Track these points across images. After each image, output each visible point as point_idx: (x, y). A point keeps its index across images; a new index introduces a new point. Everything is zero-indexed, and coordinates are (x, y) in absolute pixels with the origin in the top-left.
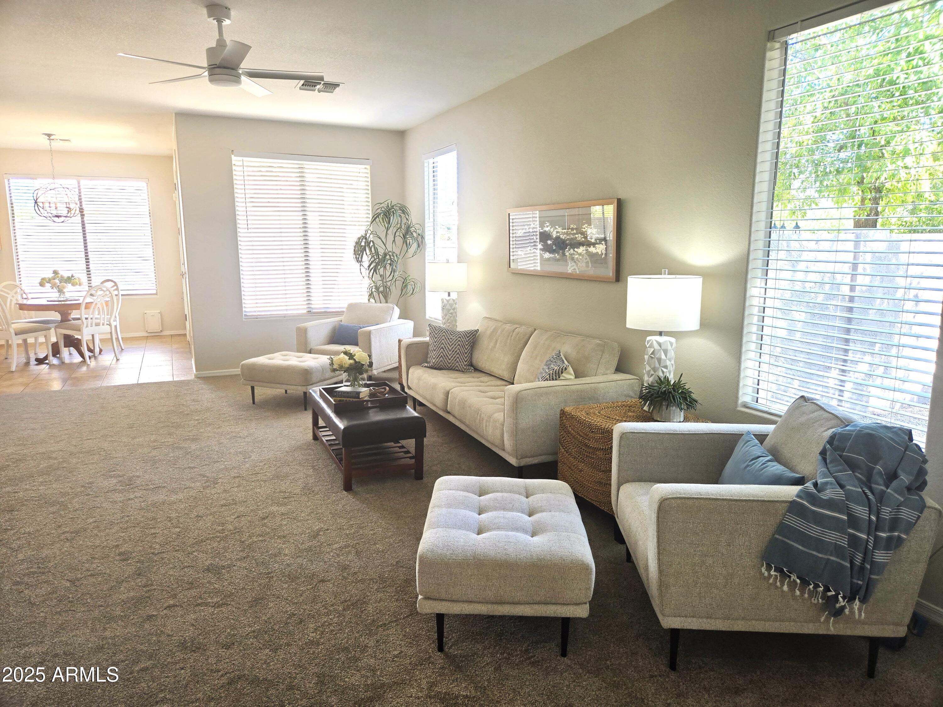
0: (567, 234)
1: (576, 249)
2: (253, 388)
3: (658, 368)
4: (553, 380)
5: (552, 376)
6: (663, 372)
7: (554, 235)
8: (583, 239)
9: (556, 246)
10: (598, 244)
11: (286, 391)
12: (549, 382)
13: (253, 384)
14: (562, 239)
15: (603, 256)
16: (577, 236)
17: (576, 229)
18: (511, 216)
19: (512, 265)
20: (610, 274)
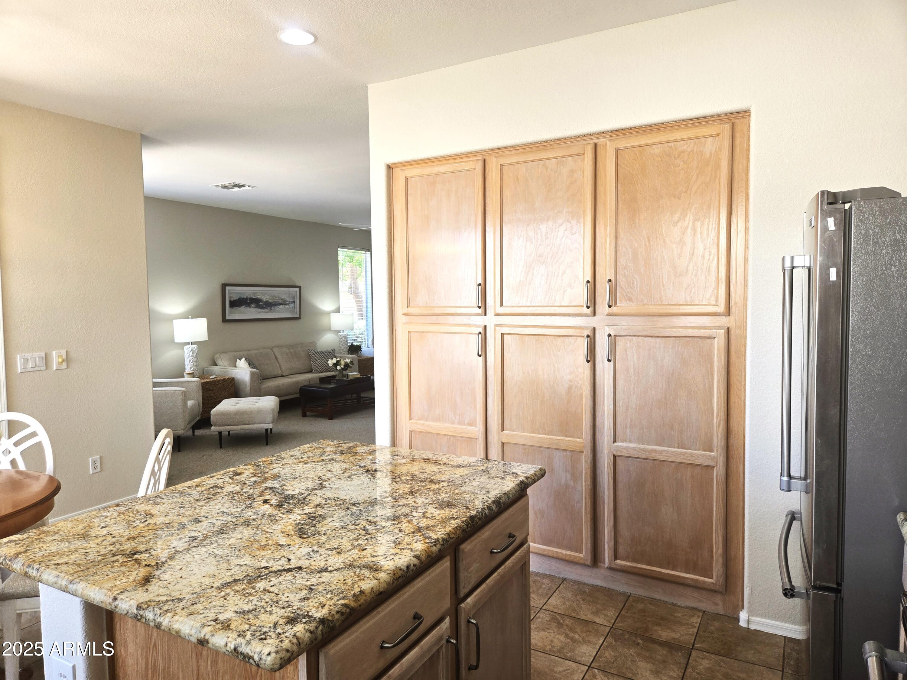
0: (273, 299)
1: (278, 307)
7: (264, 300)
8: (282, 302)
9: (265, 305)
10: (290, 304)
14: (269, 302)
15: (293, 309)
16: (279, 300)
17: (278, 297)
18: (228, 288)
19: (228, 318)
20: (298, 316)
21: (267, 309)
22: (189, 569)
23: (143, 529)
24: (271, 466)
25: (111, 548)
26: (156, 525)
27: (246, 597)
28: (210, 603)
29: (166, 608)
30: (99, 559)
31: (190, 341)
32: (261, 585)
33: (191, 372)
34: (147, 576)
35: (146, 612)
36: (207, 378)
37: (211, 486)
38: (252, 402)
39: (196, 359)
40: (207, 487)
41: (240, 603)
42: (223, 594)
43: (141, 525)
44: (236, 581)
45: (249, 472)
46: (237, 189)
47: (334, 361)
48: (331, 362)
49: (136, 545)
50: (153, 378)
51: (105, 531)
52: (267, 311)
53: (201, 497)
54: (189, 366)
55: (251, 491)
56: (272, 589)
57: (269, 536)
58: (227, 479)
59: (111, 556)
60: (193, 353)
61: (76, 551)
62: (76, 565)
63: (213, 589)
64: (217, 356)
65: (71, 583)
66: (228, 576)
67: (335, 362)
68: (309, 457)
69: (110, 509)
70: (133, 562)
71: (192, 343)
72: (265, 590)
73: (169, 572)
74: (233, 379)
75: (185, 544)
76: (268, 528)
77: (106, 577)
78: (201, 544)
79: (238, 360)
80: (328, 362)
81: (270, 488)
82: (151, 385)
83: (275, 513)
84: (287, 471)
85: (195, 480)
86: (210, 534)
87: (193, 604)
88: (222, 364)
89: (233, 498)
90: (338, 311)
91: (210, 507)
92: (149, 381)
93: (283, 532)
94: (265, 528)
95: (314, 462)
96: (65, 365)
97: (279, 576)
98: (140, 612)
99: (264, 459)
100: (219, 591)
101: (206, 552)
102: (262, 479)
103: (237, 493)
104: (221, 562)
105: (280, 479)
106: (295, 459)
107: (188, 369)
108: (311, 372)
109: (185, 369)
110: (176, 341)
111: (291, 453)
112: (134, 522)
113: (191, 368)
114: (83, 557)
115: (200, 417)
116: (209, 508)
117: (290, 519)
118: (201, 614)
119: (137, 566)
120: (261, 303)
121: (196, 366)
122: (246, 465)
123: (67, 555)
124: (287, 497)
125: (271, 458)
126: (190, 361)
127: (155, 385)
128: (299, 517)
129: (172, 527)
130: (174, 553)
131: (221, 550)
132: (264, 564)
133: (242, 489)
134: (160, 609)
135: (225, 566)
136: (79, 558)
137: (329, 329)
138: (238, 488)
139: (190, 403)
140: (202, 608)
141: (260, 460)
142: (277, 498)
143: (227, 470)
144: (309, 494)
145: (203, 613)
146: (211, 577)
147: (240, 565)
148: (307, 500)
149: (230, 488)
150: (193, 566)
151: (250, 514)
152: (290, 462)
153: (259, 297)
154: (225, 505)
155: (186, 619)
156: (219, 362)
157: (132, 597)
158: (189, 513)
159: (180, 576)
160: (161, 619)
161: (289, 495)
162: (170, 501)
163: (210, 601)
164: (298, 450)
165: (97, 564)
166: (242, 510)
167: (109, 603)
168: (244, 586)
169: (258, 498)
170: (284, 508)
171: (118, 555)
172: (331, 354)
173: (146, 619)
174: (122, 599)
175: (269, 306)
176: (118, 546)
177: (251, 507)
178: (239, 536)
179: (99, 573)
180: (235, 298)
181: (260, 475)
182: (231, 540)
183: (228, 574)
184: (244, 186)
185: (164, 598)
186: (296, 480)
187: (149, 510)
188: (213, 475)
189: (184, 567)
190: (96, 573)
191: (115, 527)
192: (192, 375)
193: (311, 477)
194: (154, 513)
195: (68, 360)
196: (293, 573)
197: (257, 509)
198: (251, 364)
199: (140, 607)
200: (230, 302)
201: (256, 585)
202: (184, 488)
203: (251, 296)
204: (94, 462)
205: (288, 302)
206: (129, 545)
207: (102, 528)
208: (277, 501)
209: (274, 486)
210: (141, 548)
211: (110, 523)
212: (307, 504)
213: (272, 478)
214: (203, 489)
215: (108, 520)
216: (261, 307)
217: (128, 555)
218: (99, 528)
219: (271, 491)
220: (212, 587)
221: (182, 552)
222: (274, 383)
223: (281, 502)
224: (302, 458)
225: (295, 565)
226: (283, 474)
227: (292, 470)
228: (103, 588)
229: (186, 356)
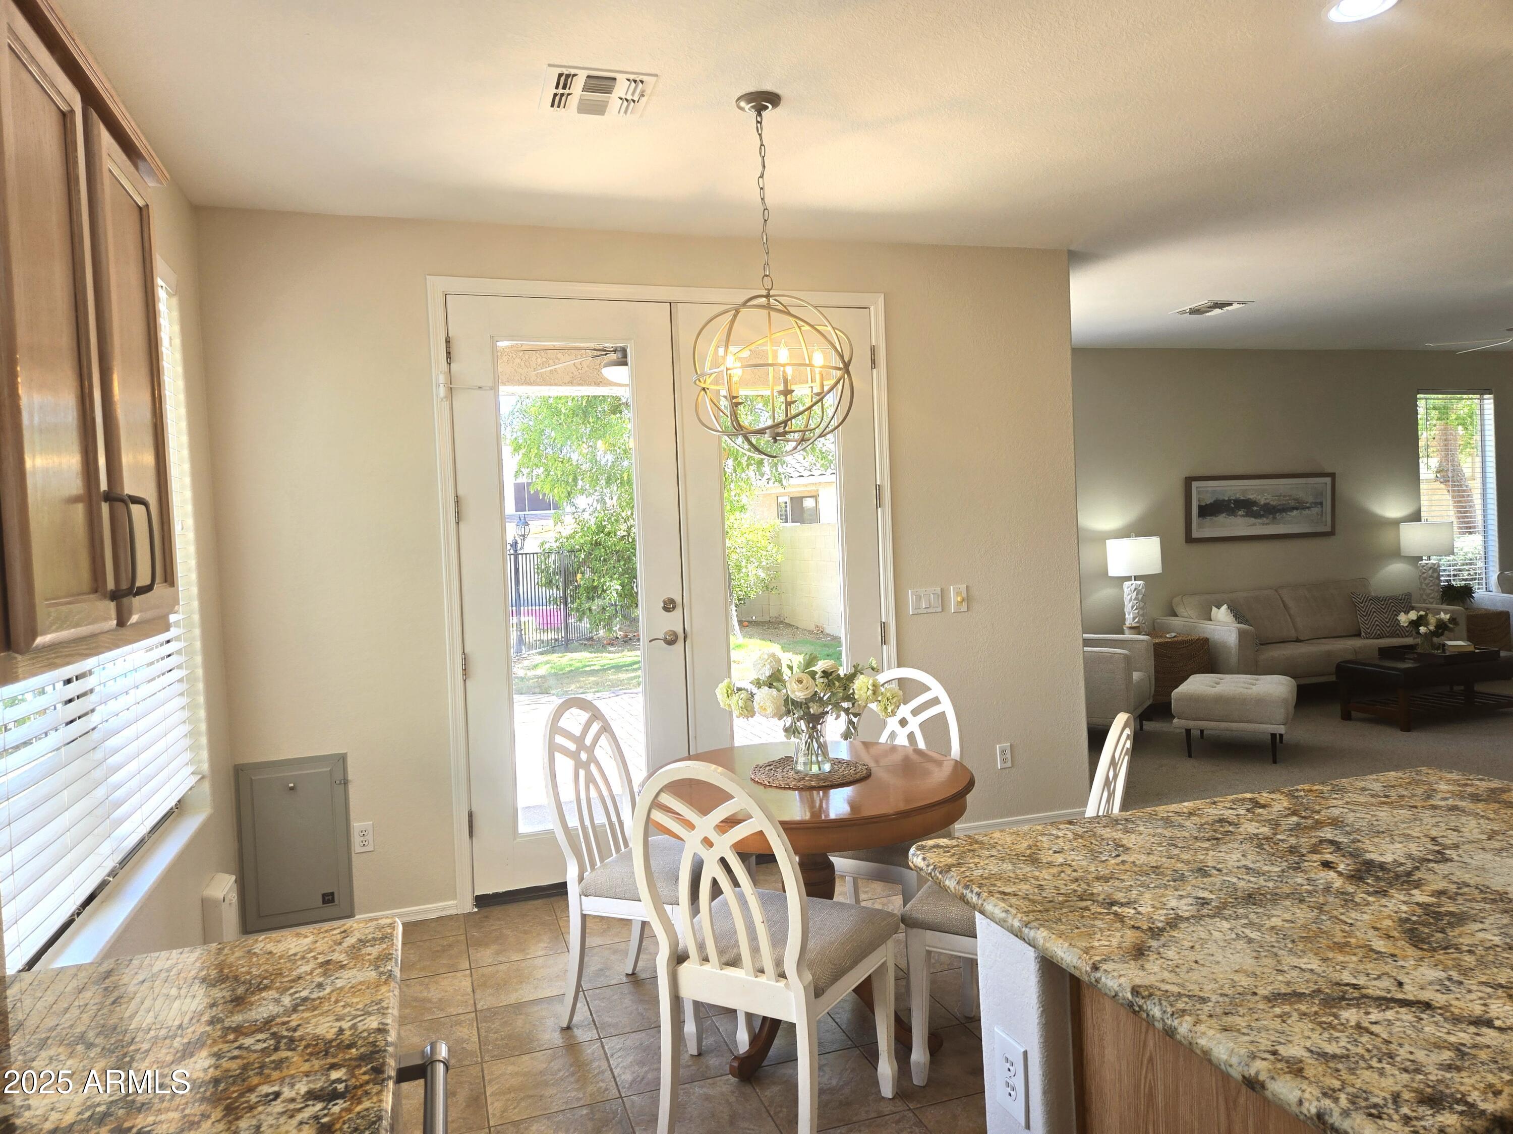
0: (1278, 500)
1: (1288, 513)
7: (1262, 501)
8: (1297, 505)
9: (1263, 511)
10: (1313, 507)
14: (1272, 505)
15: (1319, 517)
16: (1290, 502)
17: (1289, 496)
18: (1195, 484)
19: (1195, 534)
20: (1328, 529)
22: (1206, 951)
23: (1117, 867)
24: (1323, 802)
25: (1074, 886)
26: (1135, 866)
27: (1324, 1029)
28: (1257, 1020)
29: (1180, 1005)
30: (1060, 899)
31: (1133, 574)
32: (1350, 1015)
33: (1134, 625)
34: (1138, 944)
35: (1148, 1003)
36: (1161, 637)
37: (1216, 818)
38: (1245, 683)
39: (1142, 604)
40: (1210, 819)
41: (1315, 1036)
42: (1278, 1010)
43: (1113, 862)
44: (1298, 996)
45: (1280, 806)
46: (1218, 311)
47: (1413, 615)
48: (1404, 619)
49: (1110, 891)
50: (1084, 633)
51: (1060, 859)
52: (1268, 521)
53: (1202, 835)
54: (1131, 616)
55: (1293, 841)
56: (1374, 1028)
57: (1347, 928)
58: (1243, 812)
59: (1075, 898)
60: (1137, 594)
61: (1025, 879)
62: (1029, 900)
63: (1257, 998)
64: (1177, 600)
65: (1026, 926)
66: (1281, 981)
67: (1415, 618)
68: (1401, 797)
69: (1061, 826)
70: (1112, 916)
71: (1136, 578)
72: (1358, 1026)
73: (1173, 948)
74: (1206, 640)
75: (1191, 907)
76: (1342, 914)
77: (1076, 931)
78: (1218, 913)
79: (1214, 609)
80: (1399, 618)
81: (1332, 842)
82: (1081, 642)
83: (1350, 889)
84: (1358, 815)
85: (1186, 804)
86: (1230, 900)
87: (1226, 1014)
88: (1185, 614)
89: (1260, 846)
90: (1416, 517)
91: (1223, 854)
92: (1079, 637)
93: (1376, 929)
94: (1335, 913)
95: (1416, 807)
96: (965, 604)
97: (1384, 1007)
98: (1137, 1000)
99: (1306, 787)
100: (1270, 1005)
101: (1231, 929)
102: (1310, 821)
103: (1267, 839)
104: (1263, 954)
105: (1347, 829)
106: (1373, 796)
107: (1130, 618)
108: (1358, 635)
109: (1124, 619)
110: (1110, 575)
111: (1361, 784)
112: (1101, 853)
113: (1134, 619)
114: (1036, 890)
115: (1151, 700)
116: (1219, 854)
117: (1386, 906)
118: (1244, 1034)
119: (1118, 925)
120: (1255, 508)
121: (1143, 615)
122: (1273, 792)
123: (1014, 884)
124: (1370, 864)
125: (1321, 788)
126: (1133, 607)
127: (1087, 643)
128: (1404, 908)
129: (1162, 874)
130: (1175, 919)
131: (1259, 934)
132: (1347, 977)
133: (1275, 834)
134: (1171, 1005)
135: (1270, 962)
136: (1031, 891)
137: (1396, 554)
138: (1266, 830)
139: (1136, 676)
140: (1244, 1024)
141: (1299, 787)
142: (1348, 862)
143: (1240, 796)
144: (1417, 868)
145: (1248, 1034)
146: (1248, 976)
147: (1300, 968)
148: (1415, 878)
149: (1251, 828)
150: (1212, 948)
151: (1299, 880)
152: (1362, 799)
153: (1251, 497)
154: (1249, 857)
155: (1218, 1035)
156: (1180, 610)
157: (1122, 973)
158: (1185, 856)
159: (1194, 959)
160: (1176, 1023)
161: (1372, 861)
162: (1151, 831)
163: (1256, 1016)
164: (1374, 780)
165: (1058, 906)
166: (1283, 871)
167: (1086, 971)
168: (1315, 1009)
169: (1310, 855)
170: (1367, 884)
171: (1086, 900)
172: (1405, 602)
173: (1148, 1015)
174: (1106, 971)
176: (1084, 886)
177: (1300, 868)
178: (1287, 916)
179: (1064, 920)
180: (1209, 500)
181: (1304, 814)
182: (1273, 919)
183: (1280, 978)
184: (1231, 304)
185: (1175, 989)
186: (1382, 835)
187: (1120, 839)
188: (1216, 799)
189: (1197, 946)
190: (1060, 920)
191: (1073, 855)
192: (1135, 629)
193: (1415, 834)
194: (1128, 845)
195: (968, 599)
196: (1413, 1009)
197: (1313, 876)
198: (1238, 615)
199: (1137, 992)
200: (1201, 508)
201: (1340, 1013)
202: (1170, 814)
203: (1238, 496)
204: (1003, 752)
205: (1308, 505)
206: (1100, 888)
207: (1055, 852)
208: (1349, 868)
209: (1336, 839)
210: (1120, 896)
211: (1066, 848)
212: (1418, 885)
213: (1330, 824)
214: (1203, 821)
215: (1060, 841)
217: (1102, 904)
218: (1051, 852)
219: (1333, 848)
220: (1255, 994)
221: (1187, 919)
222: (1285, 653)
223: (1359, 870)
224: (1386, 796)
225: (1415, 996)
226: (1352, 819)
227: (1369, 816)
228: (1074, 946)
229: (1127, 599)
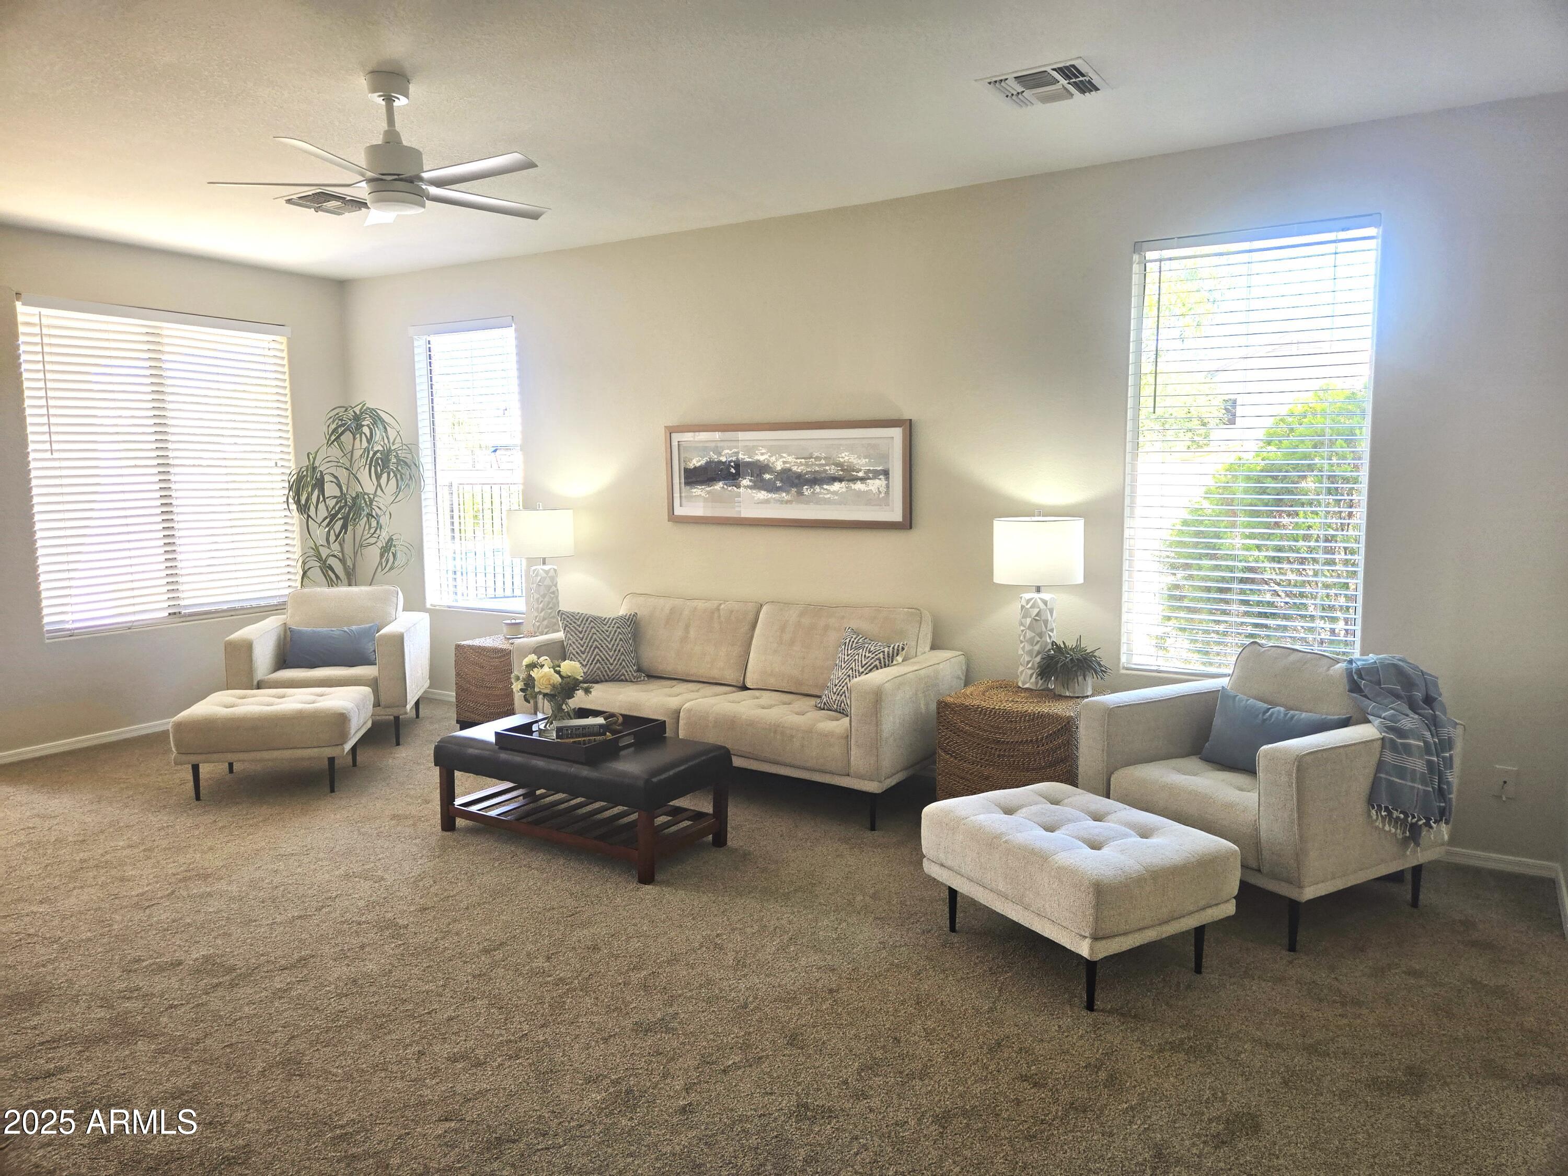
0: (807, 465)
1: (825, 487)
2: (195, 769)
3: (1045, 633)
4: (885, 666)
5: (885, 662)
6: (1050, 637)
7: (779, 466)
8: (841, 473)
9: (781, 481)
10: (870, 479)
11: (231, 765)
12: (880, 671)
13: (194, 759)
14: (795, 473)
15: (883, 495)
16: (827, 468)
17: (825, 458)
19: (679, 512)
20: (900, 517)
21: (788, 492)
52: (789, 498)
120: (768, 476)
175: (793, 485)
180: (702, 460)
200: (687, 472)
203: (741, 456)
205: (861, 474)
216: (770, 487)
